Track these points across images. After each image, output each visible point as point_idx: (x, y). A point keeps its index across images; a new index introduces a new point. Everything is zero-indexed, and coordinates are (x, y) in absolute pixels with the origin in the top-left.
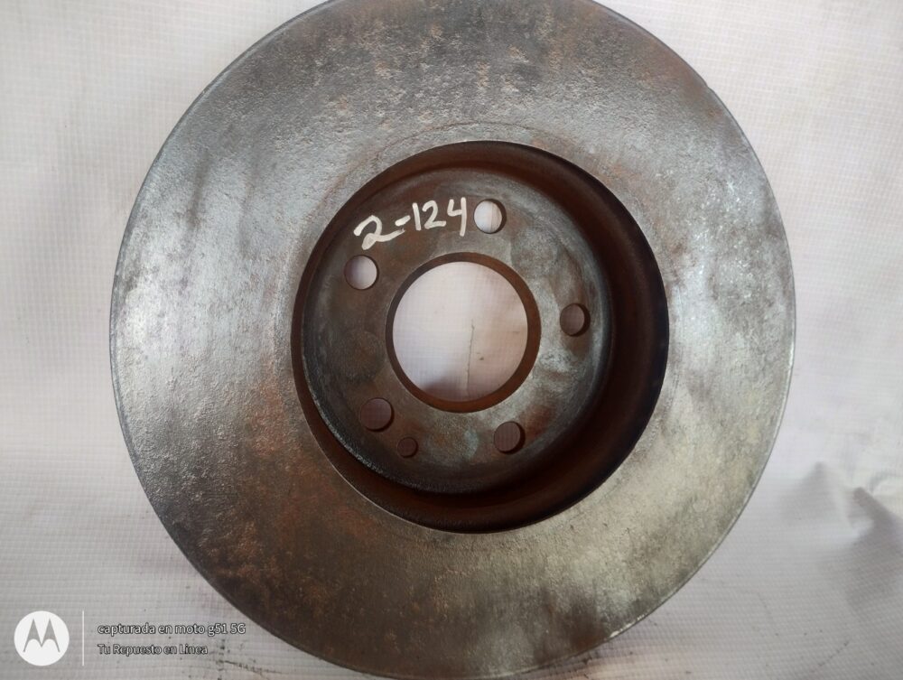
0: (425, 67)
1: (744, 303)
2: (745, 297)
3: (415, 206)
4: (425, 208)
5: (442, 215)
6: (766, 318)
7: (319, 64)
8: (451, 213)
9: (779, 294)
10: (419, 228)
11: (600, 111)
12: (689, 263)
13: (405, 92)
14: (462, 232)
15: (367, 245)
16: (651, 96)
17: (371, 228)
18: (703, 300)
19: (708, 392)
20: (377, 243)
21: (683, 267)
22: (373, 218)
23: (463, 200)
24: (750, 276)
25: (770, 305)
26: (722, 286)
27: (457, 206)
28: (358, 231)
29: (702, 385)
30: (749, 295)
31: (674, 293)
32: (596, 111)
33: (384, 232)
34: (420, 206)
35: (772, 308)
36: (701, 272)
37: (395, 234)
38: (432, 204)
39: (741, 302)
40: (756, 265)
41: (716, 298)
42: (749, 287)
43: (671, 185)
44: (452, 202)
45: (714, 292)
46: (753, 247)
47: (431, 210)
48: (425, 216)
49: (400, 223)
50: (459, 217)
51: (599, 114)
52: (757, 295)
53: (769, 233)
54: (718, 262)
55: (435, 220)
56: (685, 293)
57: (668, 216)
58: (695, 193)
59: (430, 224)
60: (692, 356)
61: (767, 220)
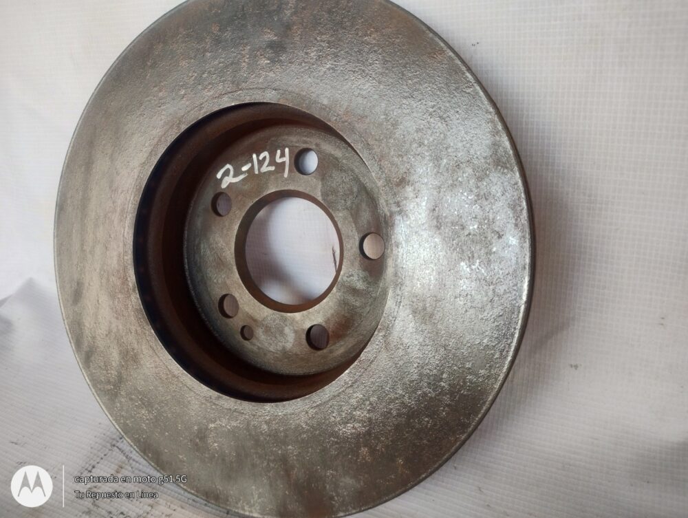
0: (208, 54)
1: (470, 234)
2: (471, 228)
3: (254, 156)
4: (261, 157)
5: (273, 162)
6: (494, 249)
7: (149, 64)
8: (279, 160)
9: (511, 226)
10: (257, 172)
11: (333, 69)
12: (411, 195)
13: (196, 75)
14: (286, 175)
15: (224, 185)
16: (376, 48)
17: (227, 173)
18: (425, 229)
19: (431, 316)
20: (230, 183)
21: (406, 198)
22: (228, 166)
23: (287, 150)
24: (476, 208)
25: (500, 237)
26: (446, 217)
27: (283, 155)
28: (219, 176)
29: (424, 309)
30: (476, 227)
31: (397, 222)
32: (329, 69)
33: (235, 176)
34: (258, 156)
35: (501, 240)
36: (424, 204)
37: (241, 177)
38: (265, 154)
39: (466, 233)
40: (482, 197)
41: (438, 228)
42: (476, 218)
43: (395, 125)
44: (279, 152)
45: (438, 222)
46: (480, 179)
47: (265, 158)
48: (261, 163)
49: (245, 168)
50: (284, 163)
51: (331, 71)
52: (485, 227)
53: (498, 165)
54: (441, 194)
55: (267, 166)
56: (408, 223)
57: (392, 153)
58: (418, 130)
59: (265, 169)
60: (415, 281)
61: (495, 153)
